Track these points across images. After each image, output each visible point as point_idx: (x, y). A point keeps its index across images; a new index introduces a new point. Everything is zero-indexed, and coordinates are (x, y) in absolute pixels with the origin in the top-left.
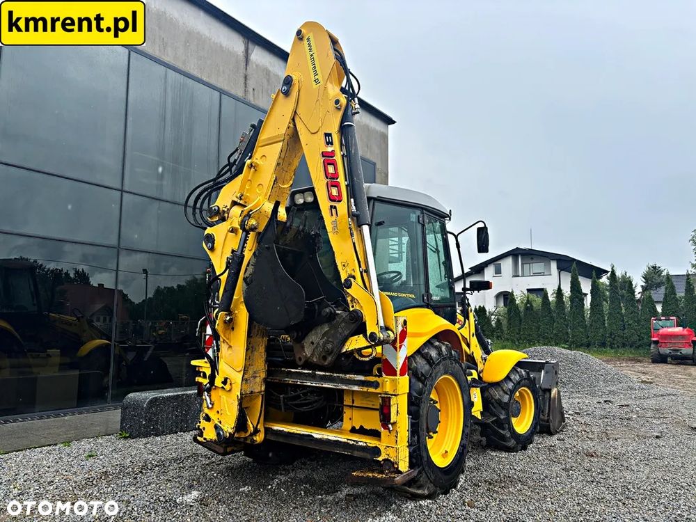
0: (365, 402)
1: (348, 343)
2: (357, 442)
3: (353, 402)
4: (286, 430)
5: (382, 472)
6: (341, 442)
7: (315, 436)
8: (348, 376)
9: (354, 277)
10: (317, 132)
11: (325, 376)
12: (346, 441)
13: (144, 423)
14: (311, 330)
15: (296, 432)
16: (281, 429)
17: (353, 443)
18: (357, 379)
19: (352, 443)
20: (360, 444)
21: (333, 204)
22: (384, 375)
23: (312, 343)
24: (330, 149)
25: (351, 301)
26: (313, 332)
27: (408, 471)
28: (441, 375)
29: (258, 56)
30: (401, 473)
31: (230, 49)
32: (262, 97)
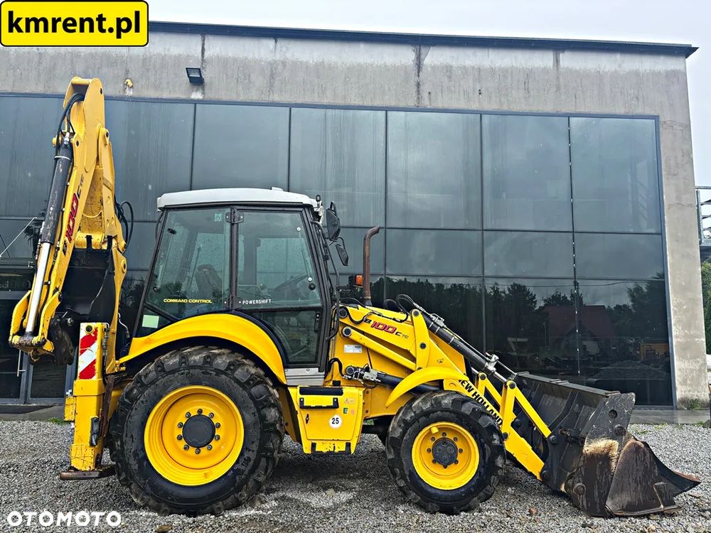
27: (90, 471)
28: (184, 385)
29: (434, 57)
30: (76, 470)
31: (397, 65)
32: (442, 97)
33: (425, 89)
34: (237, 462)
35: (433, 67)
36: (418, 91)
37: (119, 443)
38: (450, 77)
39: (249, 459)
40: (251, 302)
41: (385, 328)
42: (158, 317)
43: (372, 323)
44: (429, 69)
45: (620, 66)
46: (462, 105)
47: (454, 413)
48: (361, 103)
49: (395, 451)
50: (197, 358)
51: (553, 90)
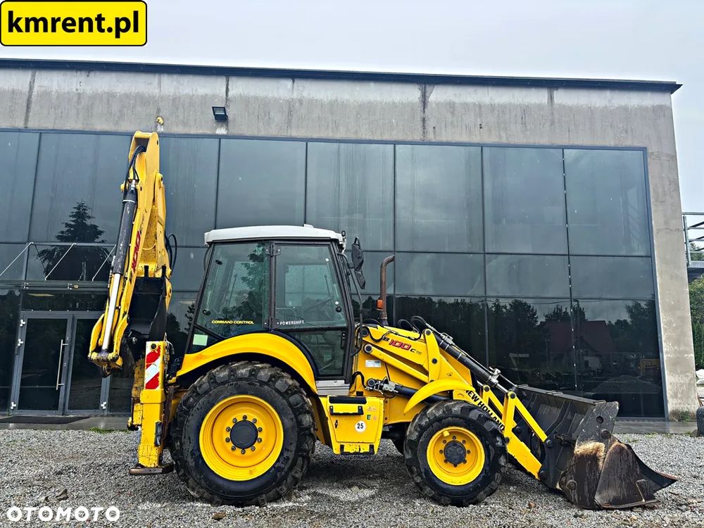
27: (154, 468)
28: (232, 395)
29: (438, 95)
30: (142, 467)
31: (404, 102)
32: (446, 131)
33: (430, 124)
34: (278, 460)
35: (437, 104)
36: (424, 126)
37: (178, 443)
38: (453, 113)
39: (288, 458)
40: (287, 323)
41: (402, 346)
42: (207, 336)
43: (390, 341)
44: (434, 105)
45: (609, 101)
46: (464, 138)
47: (464, 419)
48: (371, 138)
49: (412, 452)
50: (244, 372)
51: (548, 124)
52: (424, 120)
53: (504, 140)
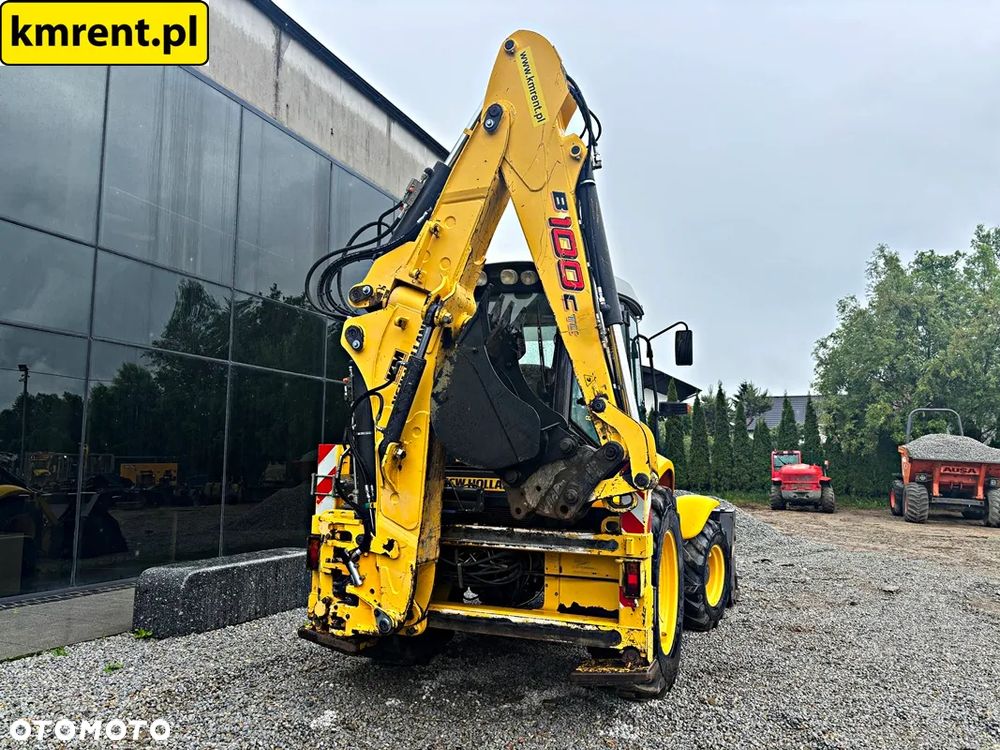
0: (579, 569)
1: (599, 489)
2: (582, 625)
3: (561, 571)
4: (462, 613)
5: (623, 665)
6: (556, 627)
7: (514, 620)
8: (567, 534)
9: (606, 396)
10: (541, 189)
11: (530, 534)
12: (565, 624)
13: (181, 613)
14: (536, 470)
15: (480, 615)
16: (456, 612)
17: (576, 626)
18: (583, 537)
19: (574, 627)
20: (588, 628)
21: (569, 293)
22: (624, 532)
23: (539, 489)
24: (562, 215)
25: (602, 429)
26: (539, 472)
29: (293, 55)
31: (255, 40)
32: (299, 118)
33: (284, 97)
35: (292, 70)
36: (276, 95)
38: (307, 95)
44: (288, 69)
45: (426, 162)
46: (316, 140)
51: (385, 162)
52: (277, 86)
53: (350, 165)
